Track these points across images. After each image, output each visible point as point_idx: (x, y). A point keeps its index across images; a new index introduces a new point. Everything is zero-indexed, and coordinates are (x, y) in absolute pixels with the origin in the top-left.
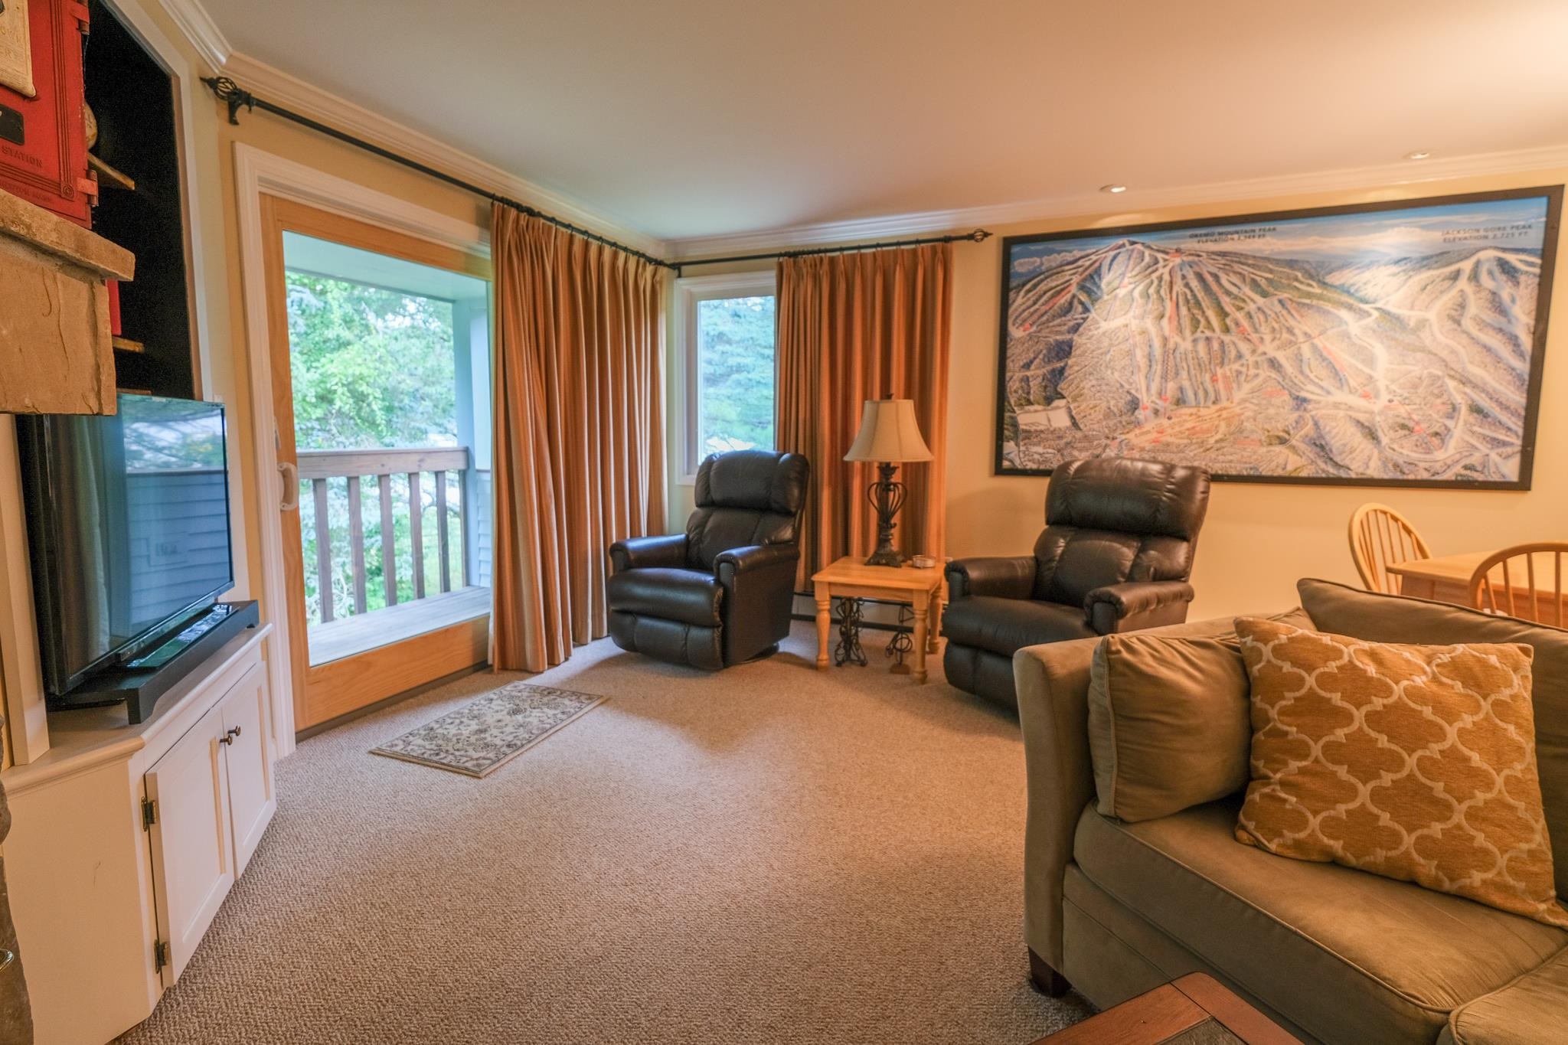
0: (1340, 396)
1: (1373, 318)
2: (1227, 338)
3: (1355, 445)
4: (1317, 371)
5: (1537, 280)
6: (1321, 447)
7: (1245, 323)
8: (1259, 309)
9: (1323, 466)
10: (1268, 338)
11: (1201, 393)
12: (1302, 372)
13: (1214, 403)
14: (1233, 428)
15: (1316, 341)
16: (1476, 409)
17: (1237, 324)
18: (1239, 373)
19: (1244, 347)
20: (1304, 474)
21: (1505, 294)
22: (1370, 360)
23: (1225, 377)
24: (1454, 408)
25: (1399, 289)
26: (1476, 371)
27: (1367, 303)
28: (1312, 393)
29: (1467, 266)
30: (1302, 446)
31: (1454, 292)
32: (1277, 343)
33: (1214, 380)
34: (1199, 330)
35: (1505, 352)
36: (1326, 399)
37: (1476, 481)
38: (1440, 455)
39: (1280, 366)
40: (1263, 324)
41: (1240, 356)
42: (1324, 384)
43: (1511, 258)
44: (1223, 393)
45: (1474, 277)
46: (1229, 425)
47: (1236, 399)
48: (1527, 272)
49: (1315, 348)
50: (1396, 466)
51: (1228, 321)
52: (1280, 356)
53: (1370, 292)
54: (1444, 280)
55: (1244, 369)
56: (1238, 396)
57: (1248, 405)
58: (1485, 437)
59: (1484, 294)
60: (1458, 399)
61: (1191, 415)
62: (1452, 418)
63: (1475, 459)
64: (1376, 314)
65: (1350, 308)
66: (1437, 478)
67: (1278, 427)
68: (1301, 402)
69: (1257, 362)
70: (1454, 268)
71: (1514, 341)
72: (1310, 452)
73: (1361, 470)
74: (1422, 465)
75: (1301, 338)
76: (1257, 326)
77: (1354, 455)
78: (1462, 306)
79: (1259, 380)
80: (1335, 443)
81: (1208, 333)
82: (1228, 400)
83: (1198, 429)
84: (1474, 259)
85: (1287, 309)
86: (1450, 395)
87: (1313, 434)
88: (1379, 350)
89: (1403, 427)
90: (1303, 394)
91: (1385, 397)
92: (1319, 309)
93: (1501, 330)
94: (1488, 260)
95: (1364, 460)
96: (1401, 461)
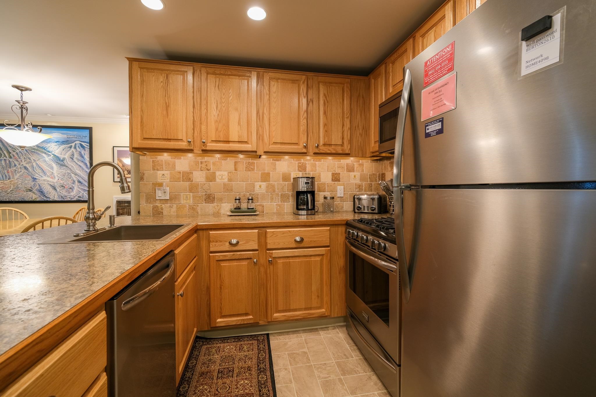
0: (45, 178)
1: (52, 157)
2: (11, 160)
3: (51, 191)
4: (38, 171)
5: (89, 150)
6: (41, 192)
7: (16, 156)
8: (20, 152)
9: (43, 197)
10: (23, 160)
11: (4, 176)
12: (34, 171)
13: (9, 179)
14: (15, 187)
15: (37, 162)
16: (79, 182)
17: (14, 156)
18: (15, 170)
19: (16, 163)
20: (38, 200)
21: (83, 152)
22: (52, 168)
23: (11, 171)
24: (74, 182)
25: (57, 149)
26: (78, 172)
27: (50, 152)
28: (38, 177)
29: (73, 144)
30: (36, 192)
31: (71, 151)
32: (26, 162)
33: (8, 172)
34: (2, 157)
35: (84, 167)
36: (41, 179)
37: (81, 200)
38: (72, 194)
39: (28, 169)
40: (21, 156)
41: (15, 165)
42: (40, 174)
43: (83, 143)
44: (11, 177)
45: (75, 148)
46: (14, 186)
47: (15, 179)
48: (87, 148)
49: (37, 164)
50: (62, 197)
51: (11, 155)
52: (27, 166)
53: (50, 149)
54: (68, 148)
55: (17, 169)
56: (16, 177)
57: (19, 180)
58: (82, 189)
59: (78, 152)
60: (75, 179)
61: (2, 183)
62: (74, 184)
63: (80, 195)
64: (52, 155)
65: (45, 153)
66: (72, 200)
67: (29, 187)
68: (34, 179)
69: (21, 167)
70: (70, 145)
71: (86, 164)
72: (39, 193)
73: (53, 198)
74: (68, 196)
75: (33, 161)
76: (20, 157)
77: (51, 194)
78: (73, 155)
79: (22, 172)
80: (45, 191)
81: (5, 158)
82: (13, 178)
83: (4, 187)
84: (75, 143)
85: (28, 152)
86: (73, 178)
87: (39, 188)
88: (54, 165)
89: (62, 186)
90: (35, 177)
91: (57, 178)
92: (37, 153)
93: (83, 162)
94: (78, 144)
95: (53, 196)
96: (63, 196)
